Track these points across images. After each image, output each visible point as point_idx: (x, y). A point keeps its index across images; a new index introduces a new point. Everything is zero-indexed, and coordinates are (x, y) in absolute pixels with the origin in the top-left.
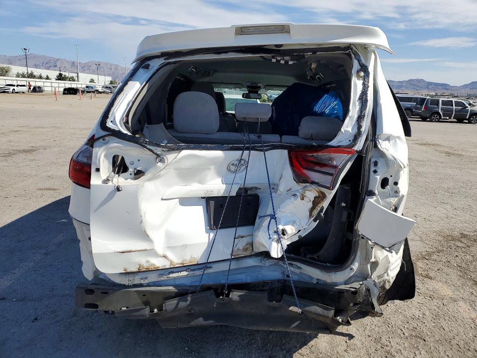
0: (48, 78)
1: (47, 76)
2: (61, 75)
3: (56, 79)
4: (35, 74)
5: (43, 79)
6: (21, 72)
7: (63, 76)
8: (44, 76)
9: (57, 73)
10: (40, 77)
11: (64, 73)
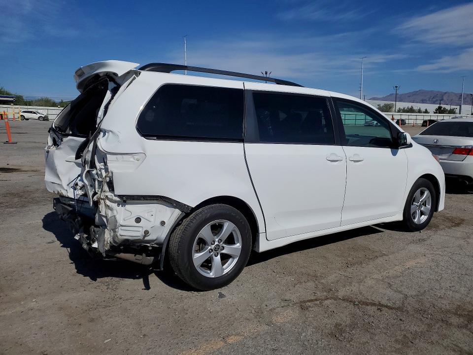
0: (426, 112)
1: (426, 110)
2: (440, 108)
3: (435, 113)
4: (415, 108)
5: (421, 113)
6: (402, 108)
7: (442, 109)
8: (423, 110)
9: (437, 106)
10: (420, 111)
11: (443, 106)
